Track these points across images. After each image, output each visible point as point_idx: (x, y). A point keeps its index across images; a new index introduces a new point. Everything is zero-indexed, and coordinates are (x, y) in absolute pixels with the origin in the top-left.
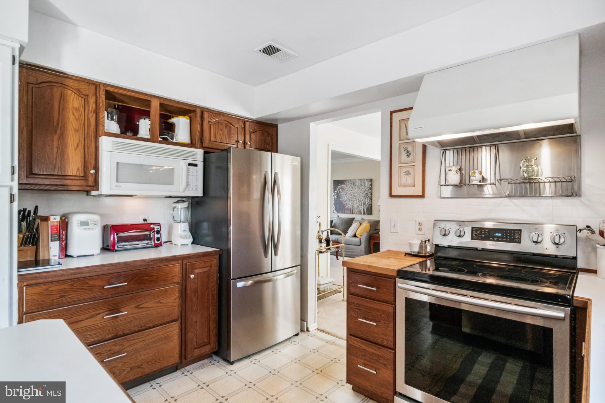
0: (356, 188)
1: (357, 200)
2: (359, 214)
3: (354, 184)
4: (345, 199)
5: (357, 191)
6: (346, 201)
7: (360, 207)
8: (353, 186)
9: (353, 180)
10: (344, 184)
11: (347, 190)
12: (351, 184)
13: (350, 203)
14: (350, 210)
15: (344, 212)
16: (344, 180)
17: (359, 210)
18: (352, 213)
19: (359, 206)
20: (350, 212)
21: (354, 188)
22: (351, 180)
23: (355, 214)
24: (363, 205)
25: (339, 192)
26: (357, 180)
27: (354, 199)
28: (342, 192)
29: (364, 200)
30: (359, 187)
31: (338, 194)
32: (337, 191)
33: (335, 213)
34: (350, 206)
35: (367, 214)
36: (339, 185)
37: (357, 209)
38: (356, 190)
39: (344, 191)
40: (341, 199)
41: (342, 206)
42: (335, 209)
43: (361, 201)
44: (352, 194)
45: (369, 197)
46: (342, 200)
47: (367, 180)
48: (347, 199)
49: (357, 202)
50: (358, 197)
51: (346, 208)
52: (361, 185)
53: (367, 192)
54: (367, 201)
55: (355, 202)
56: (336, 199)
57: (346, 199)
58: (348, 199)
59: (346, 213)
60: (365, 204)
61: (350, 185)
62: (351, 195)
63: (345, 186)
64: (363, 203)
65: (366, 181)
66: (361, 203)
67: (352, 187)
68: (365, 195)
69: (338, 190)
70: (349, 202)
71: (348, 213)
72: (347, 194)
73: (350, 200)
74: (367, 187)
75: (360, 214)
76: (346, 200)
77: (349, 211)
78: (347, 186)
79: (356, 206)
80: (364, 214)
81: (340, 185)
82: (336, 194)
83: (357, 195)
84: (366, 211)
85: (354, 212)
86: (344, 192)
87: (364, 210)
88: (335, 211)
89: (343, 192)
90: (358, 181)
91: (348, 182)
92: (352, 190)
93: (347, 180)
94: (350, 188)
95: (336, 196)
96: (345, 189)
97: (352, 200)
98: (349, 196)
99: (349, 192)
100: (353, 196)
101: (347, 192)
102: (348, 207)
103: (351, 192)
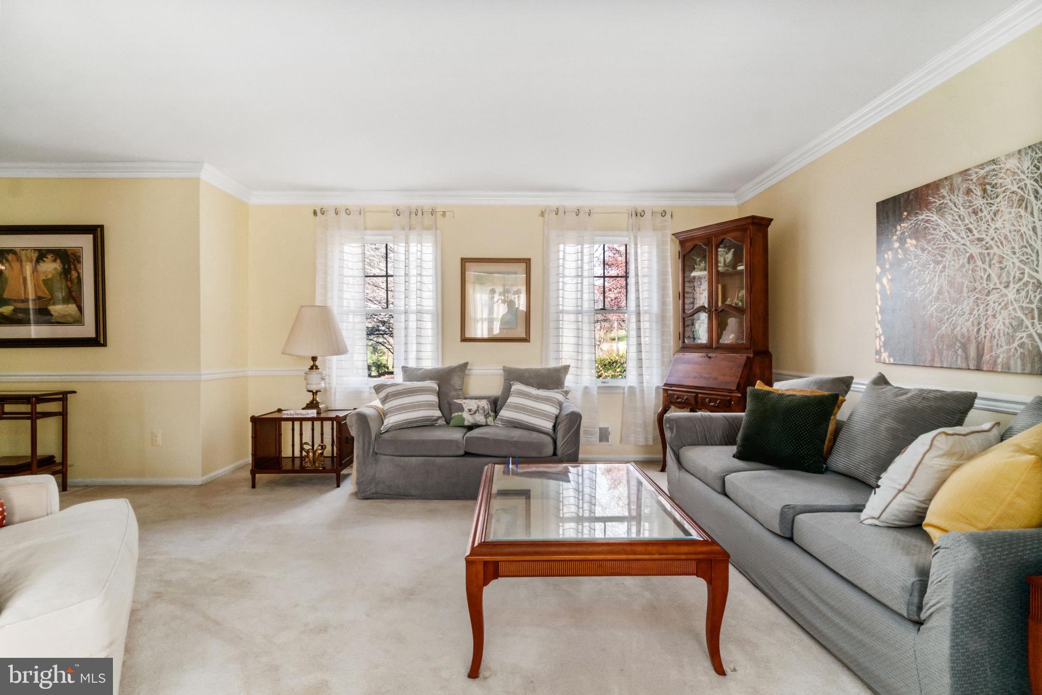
0: (1004, 207)
1: (1007, 287)
2: (1023, 372)
3: (985, 192)
4: (936, 289)
5: (1006, 230)
6: (937, 299)
8: (979, 202)
9: (984, 167)
10: (929, 206)
11: (947, 237)
12: (968, 192)
13: (964, 306)
14: (964, 347)
15: (928, 356)
16: (927, 186)
17: (1021, 346)
18: (978, 369)
20: (966, 358)
21: (985, 213)
22: (965, 173)
23: (993, 370)
26: (1011, 157)
28: (919, 252)
33: (885, 363)
34: (965, 326)
36: (902, 220)
37: (1010, 339)
39: (929, 242)
40: (914, 288)
41: (919, 325)
42: (885, 344)
44: (975, 250)
46: (918, 292)
48: (946, 288)
49: (1011, 294)
50: (1013, 262)
51: (942, 338)
55: (991, 298)
56: (889, 292)
57: (941, 287)
58: (951, 283)
59: (942, 366)
61: (961, 202)
62: (971, 257)
63: (935, 217)
67: (975, 213)
69: (897, 245)
70: (957, 302)
71: (950, 367)
72: (948, 258)
73: (960, 290)
76: (940, 292)
77: (959, 352)
78: (942, 215)
79: (1000, 325)
81: (909, 218)
83: (1006, 251)
85: (986, 357)
86: (929, 248)
88: (885, 354)
91: (952, 190)
92: (971, 231)
93: (946, 178)
94: (963, 220)
95: (888, 280)
96: (935, 229)
97: (975, 289)
98: (957, 266)
99: (954, 247)
100: (979, 263)
101: (946, 248)
102: (949, 330)
103: (968, 243)
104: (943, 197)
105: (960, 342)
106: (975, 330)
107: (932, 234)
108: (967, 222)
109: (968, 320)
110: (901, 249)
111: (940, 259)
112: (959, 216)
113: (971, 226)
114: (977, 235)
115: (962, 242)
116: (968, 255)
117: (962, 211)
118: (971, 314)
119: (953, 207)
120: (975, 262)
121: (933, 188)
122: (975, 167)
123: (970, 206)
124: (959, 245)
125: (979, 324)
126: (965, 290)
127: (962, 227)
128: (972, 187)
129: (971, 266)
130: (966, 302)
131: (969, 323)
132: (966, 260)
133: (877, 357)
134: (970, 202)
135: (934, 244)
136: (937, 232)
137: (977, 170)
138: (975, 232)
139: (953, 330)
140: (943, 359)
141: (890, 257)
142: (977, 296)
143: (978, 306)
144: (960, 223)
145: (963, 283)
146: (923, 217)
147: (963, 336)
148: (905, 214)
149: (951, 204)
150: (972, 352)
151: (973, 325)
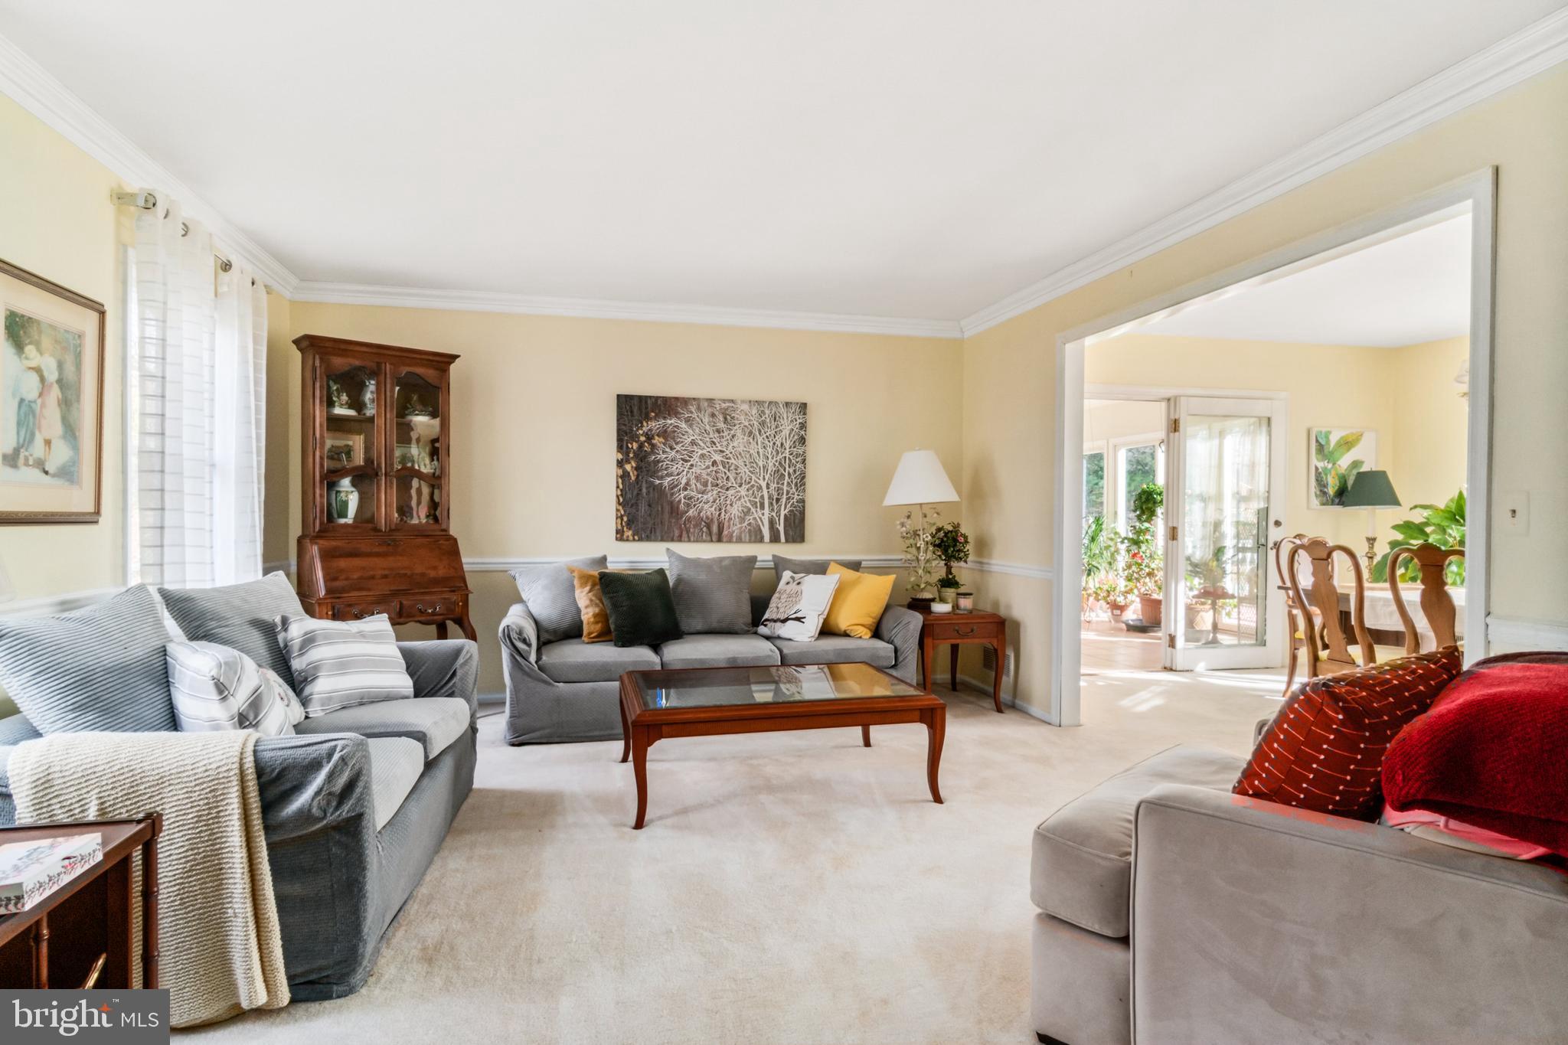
0: (739, 433)
1: (740, 486)
2: (750, 542)
3: (726, 419)
4: (684, 481)
5: (741, 449)
6: (685, 489)
7: (756, 513)
8: (721, 425)
9: (724, 401)
10: (676, 414)
11: (693, 443)
12: (713, 415)
13: (709, 496)
14: (708, 526)
15: (677, 533)
16: (677, 399)
17: (749, 524)
18: (720, 540)
19: (753, 510)
20: (710, 534)
21: (726, 434)
22: (711, 401)
23: (730, 541)
24: (771, 504)
25: (647, 447)
26: (743, 402)
27: (728, 478)
28: (668, 450)
29: (773, 486)
30: (751, 433)
31: (641, 457)
32: (641, 446)
33: (627, 540)
34: (709, 510)
35: (787, 541)
36: (648, 418)
37: (742, 520)
38: (735, 444)
39: (677, 443)
40: (662, 478)
41: (667, 509)
42: (629, 524)
43: (760, 488)
44: (718, 458)
45: (795, 471)
46: (666, 482)
47: (787, 404)
48: (693, 481)
49: (743, 491)
50: (744, 471)
51: (689, 519)
52: (763, 424)
53: (787, 455)
54: (785, 488)
55: (731, 492)
56: (633, 478)
57: (689, 480)
58: (697, 478)
59: (689, 541)
60: (778, 500)
61: (706, 420)
62: (714, 463)
63: (683, 425)
64: (770, 497)
65: (783, 410)
66: (762, 497)
67: (718, 431)
68: (780, 463)
69: (643, 439)
70: (703, 493)
71: (697, 541)
72: (695, 459)
73: (705, 484)
74: (786, 432)
75: (755, 542)
76: (687, 484)
77: (705, 529)
78: (691, 426)
79: (735, 511)
80: (775, 539)
81: (656, 418)
82: (631, 455)
83: (740, 463)
84: (781, 528)
85: (725, 532)
86: (678, 448)
87: (772, 523)
88: (629, 533)
89: (672, 448)
90: (745, 407)
91: (699, 409)
92: (715, 444)
93: (694, 399)
94: (709, 434)
95: (632, 467)
96: (683, 435)
97: (717, 485)
98: (704, 467)
99: (700, 452)
100: (721, 467)
101: (694, 451)
102: (696, 513)
103: (713, 453)
104: (691, 412)
105: (705, 522)
106: (718, 513)
107: (681, 438)
108: (711, 436)
109: (712, 507)
110: (648, 443)
111: (688, 458)
112: (705, 431)
113: (714, 440)
114: (720, 448)
115: (708, 450)
116: (712, 460)
117: (708, 427)
118: (714, 502)
119: (700, 422)
120: (718, 466)
121: (685, 402)
122: (719, 400)
123: (714, 426)
124: (704, 452)
125: (720, 510)
126: (709, 484)
127: (708, 439)
128: (717, 413)
129: (715, 468)
130: (709, 495)
131: (713, 509)
132: (710, 463)
133: (618, 536)
134: (714, 423)
135: (683, 446)
136: (685, 437)
137: (720, 402)
138: (718, 445)
139: (699, 513)
140: (690, 535)
141: (635, 448)
142: (719, 490)
143: (719, 497)
144: (706, 435)
145: (708, 481)
146: (672, 421)
147: (707, 518)
148: (653, 414)
149: (698, 419)
150: (715, 529)
151: (715, 510)
